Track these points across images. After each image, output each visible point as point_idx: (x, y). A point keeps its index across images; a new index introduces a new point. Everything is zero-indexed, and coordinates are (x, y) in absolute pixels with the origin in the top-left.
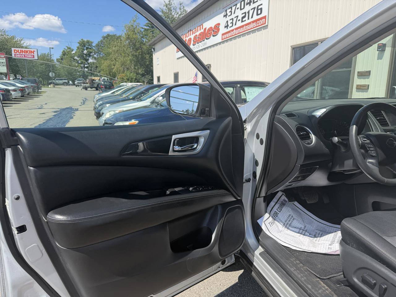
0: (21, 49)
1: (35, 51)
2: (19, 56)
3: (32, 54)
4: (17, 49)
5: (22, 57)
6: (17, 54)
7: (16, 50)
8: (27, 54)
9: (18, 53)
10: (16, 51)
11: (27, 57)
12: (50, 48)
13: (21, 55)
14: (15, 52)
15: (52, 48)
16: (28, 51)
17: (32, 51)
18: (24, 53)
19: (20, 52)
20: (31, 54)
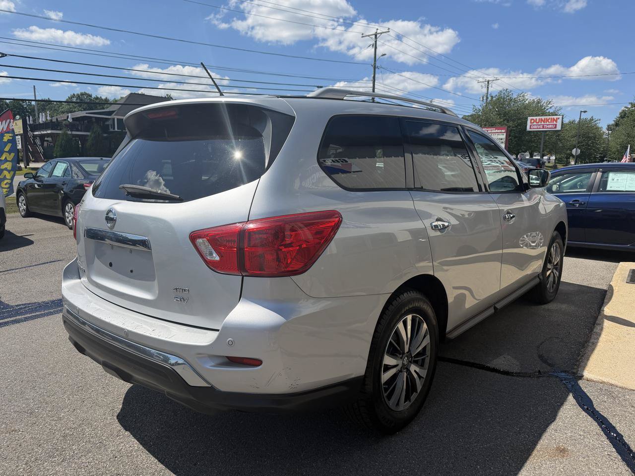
0: (540, 117)
1: (559, 118)
2: (535, 127)
3: (555, 123)
4: (535, 118)
5: (540, 128)
6: (534, 125)
7: (533, 119)
8: (548, 123)
9: (535, 123)
10: (533, 121)
11: (546, 128)
12: (581, 112)
13: (539, 125)
14: (531, 123)
15: (585, 112)
16: (549, 119)
17: (555, 119)
18: (543, 123)
19: (538, 121)
20: (552, 123)
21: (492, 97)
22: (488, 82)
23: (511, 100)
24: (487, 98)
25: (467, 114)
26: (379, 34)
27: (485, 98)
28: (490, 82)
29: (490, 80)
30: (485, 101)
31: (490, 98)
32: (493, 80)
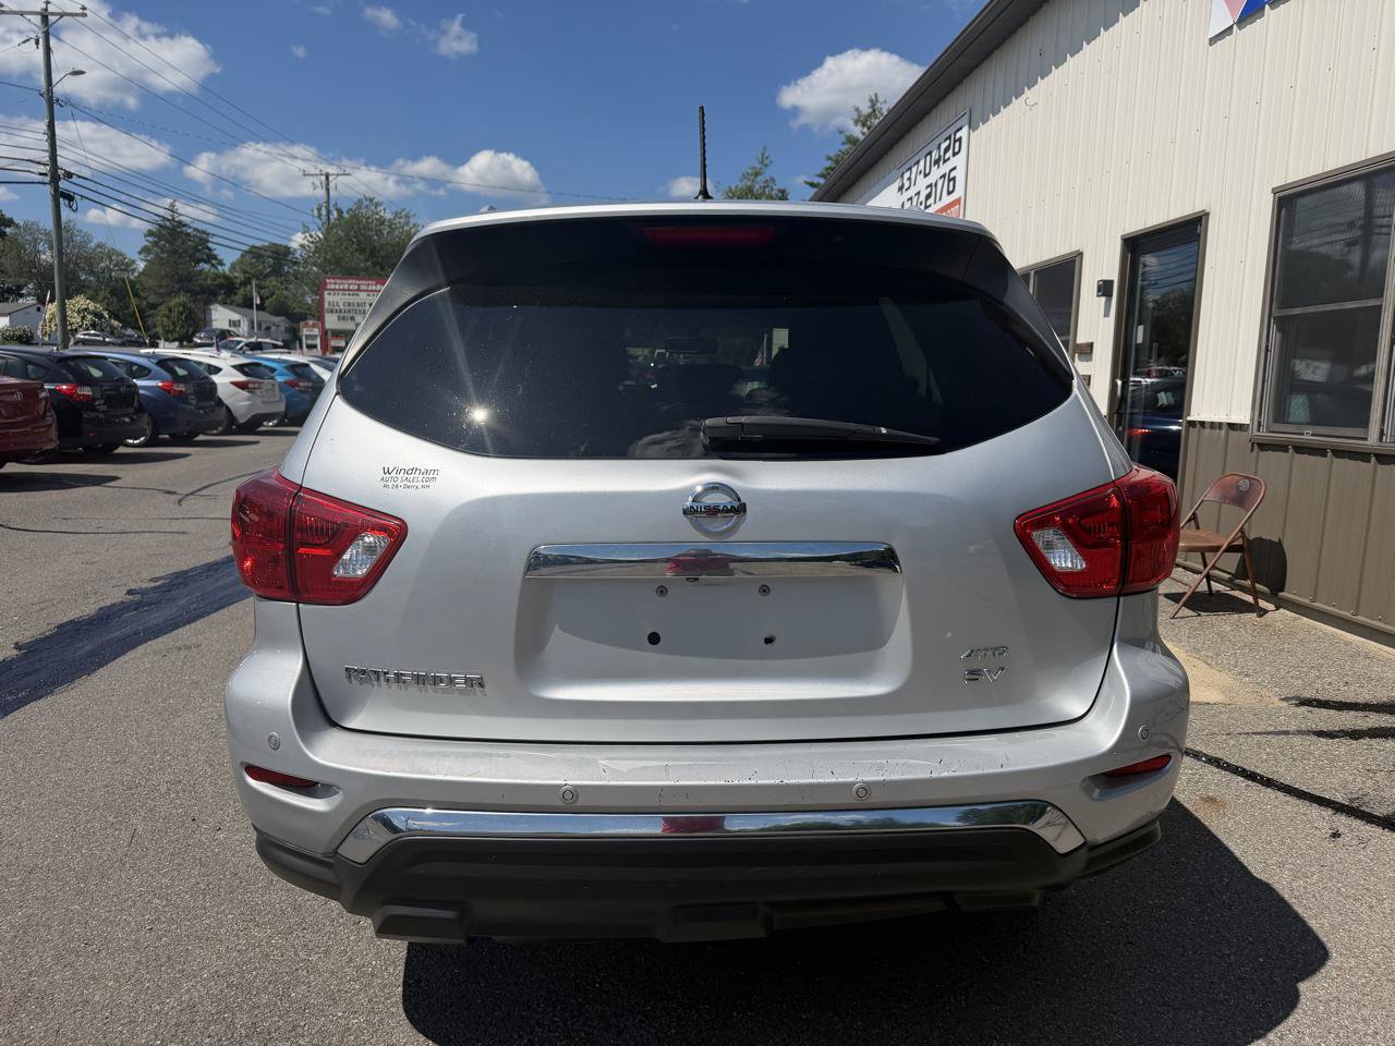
21: (340, 212)
22: (327, 178)
23: (382, 221)
24: (329, 213)
25: (259, 244)
26: (53, 14)
27: (324, 212)
28: (331, 178)
29: (331, 172)
30: (324, 218)
31: (335, 214)
32: (338, 175)
